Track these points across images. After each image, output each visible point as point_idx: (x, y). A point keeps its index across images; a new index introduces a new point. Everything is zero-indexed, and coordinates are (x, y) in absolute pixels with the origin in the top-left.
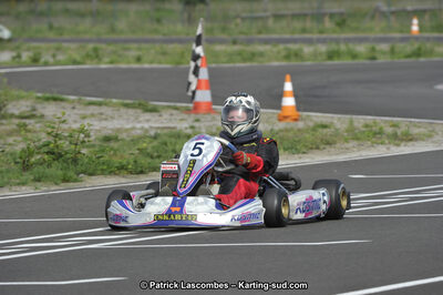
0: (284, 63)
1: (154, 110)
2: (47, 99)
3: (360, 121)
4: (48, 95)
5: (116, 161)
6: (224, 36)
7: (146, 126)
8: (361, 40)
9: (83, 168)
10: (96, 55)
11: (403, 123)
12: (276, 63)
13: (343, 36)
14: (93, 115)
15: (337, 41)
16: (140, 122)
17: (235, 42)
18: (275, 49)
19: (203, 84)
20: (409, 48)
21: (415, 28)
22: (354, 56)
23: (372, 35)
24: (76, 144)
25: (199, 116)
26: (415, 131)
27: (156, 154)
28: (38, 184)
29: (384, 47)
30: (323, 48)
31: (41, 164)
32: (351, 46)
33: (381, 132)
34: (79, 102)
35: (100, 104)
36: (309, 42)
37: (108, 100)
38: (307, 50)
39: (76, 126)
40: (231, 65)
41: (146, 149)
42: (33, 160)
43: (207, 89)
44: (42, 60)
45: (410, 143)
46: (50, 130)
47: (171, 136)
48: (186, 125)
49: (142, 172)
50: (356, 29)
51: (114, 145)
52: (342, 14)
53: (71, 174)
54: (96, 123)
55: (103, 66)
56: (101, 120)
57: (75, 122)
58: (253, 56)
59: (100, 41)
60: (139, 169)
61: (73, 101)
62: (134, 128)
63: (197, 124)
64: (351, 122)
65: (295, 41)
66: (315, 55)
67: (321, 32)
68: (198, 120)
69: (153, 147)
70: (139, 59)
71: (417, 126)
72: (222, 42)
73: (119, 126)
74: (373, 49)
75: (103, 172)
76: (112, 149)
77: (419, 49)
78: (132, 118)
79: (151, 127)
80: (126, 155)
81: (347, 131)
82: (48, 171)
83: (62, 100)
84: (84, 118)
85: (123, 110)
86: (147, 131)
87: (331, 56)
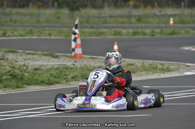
0: (114, 37)
1: (56, 57)
2: (10, 52)
3: (147, 63)
4: (10, 50)
5: (40, 79)
6: (87, 25)
7: (53, 64)
8: (148, 27)
9: (26, 82)
10: (31, 33)
11: (166, 63)
12: (110, 37)
13: (139, 25)
14: (29, 59)
15: (137, 28)
16: (50, 62)
17: (92, 28)
18: (110, 31)
19: (78, 46)
20: (169, 31)
21: (171, 22)
22: (145, 34)
23: (152, 25)
24: (22, 71)
25: (76, 60)
26: (172, 67)
27: (57, 76)
28: (5, 89)
29: (158, 30)
30: (131, 31)
31: (7, 80)
32: (143, 30)
33: (156, 68)
34: (24, 53)
35: (33, 54)
36: (125, 28)
37: (36, 52)
38: (124, 31)
39: (22, 64)
40: (91, 37)
41: (53, 74)
42: (3, 78)
43: (80, 47)
44: (7, 34)
45: (169, 73)
46: (11, 65)
47: (64, 68)
48: (71, 64)
49: (51, 84)
50: (145, 23)
51: (39, 72)
52: (140, 16)
53: (20, 84)
54: (31, 62)
55: (34, 37)
56: (33, 61)
57: (22, 62)
58: (100, 34)
59: (33, 26)
60: (50, 83)
61: (21, 53)
62: (47, 65)
63: (75, 63)
64: (143, 63)
65: (118, 27)
66: (128, 34)
67: (130, 23)
68: (76, 62)
69: (56, 73)
70: (50, 35)
71: (173, 65)
72: (86, 27)
73: (41, 64)
74: (153, 31)
75: (34, 84)
76: (38, 74)
77: (173, 31)
78: (47, 60)
79: (55, 64)
80: (44, 77)
81: (142, 67)
82: (10, 83)
83: (16, 52)
84: (26, 60)
85: (43, 57)
86: (53, 66)
87: (134, 34)
